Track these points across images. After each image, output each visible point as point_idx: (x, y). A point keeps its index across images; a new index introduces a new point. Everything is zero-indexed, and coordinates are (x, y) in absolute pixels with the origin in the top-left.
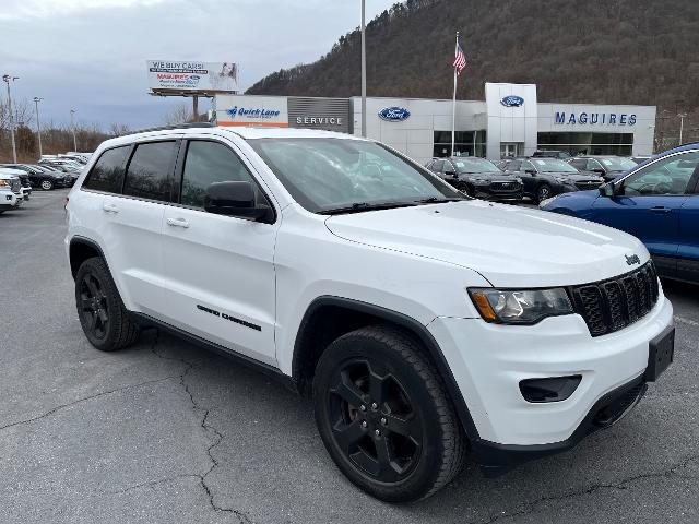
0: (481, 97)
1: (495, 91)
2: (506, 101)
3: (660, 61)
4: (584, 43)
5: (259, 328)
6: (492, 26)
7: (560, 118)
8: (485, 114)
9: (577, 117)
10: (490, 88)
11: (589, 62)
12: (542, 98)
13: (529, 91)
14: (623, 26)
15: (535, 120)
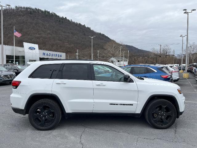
0: (23, 46)
1: (26, 45)
2: (30, 48)
3: (58, 41)
4: (39, 34)
5: (132, 105)
6: (11, 24)
7: (44, 54)
8: (24, 51)
9: (48, 54)
10: (25, 44)
11: (41, 39)
12: (40, 48)
13: (36, 46)
14: (49, 31)
15: (39, 54)
